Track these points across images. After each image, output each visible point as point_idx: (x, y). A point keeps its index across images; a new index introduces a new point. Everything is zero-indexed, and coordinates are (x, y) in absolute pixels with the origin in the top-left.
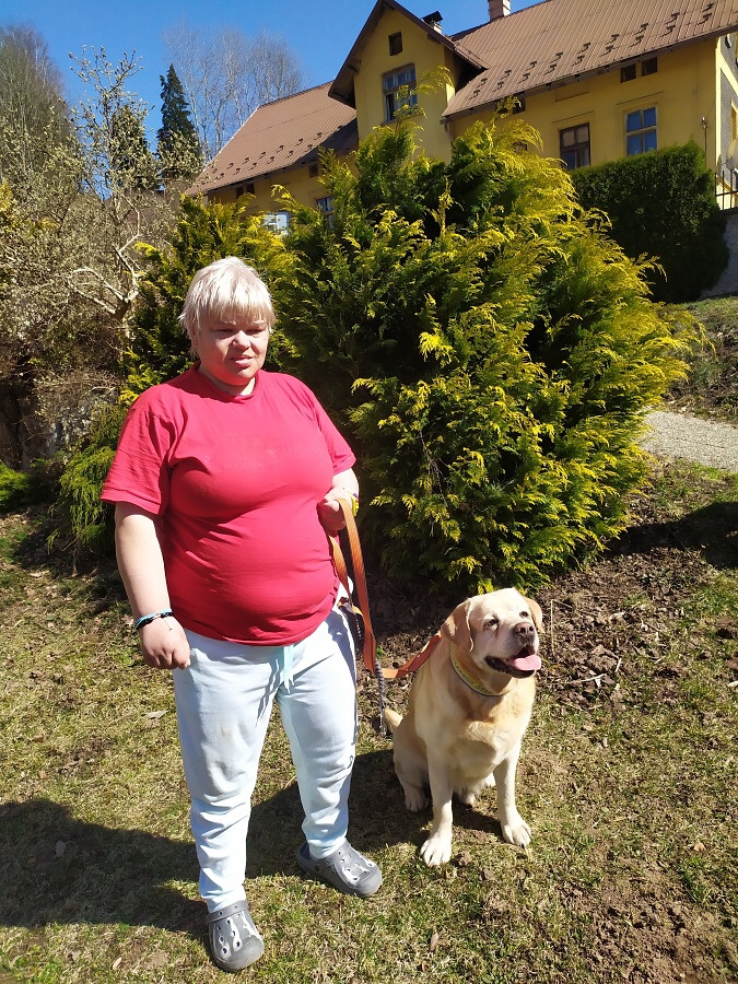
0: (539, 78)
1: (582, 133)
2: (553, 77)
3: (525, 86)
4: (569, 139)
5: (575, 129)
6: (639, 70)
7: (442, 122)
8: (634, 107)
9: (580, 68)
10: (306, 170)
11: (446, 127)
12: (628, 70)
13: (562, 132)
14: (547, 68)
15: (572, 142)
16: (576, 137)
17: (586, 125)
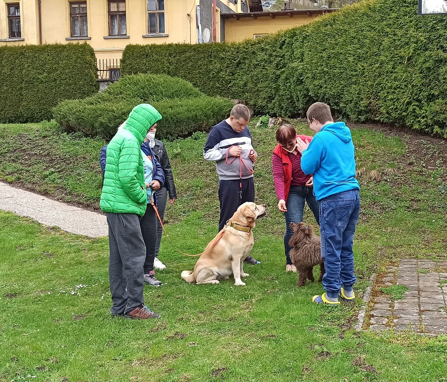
13: (109, 2)
15: (116, 10)
16: (118, 7)
17: (124, 1)
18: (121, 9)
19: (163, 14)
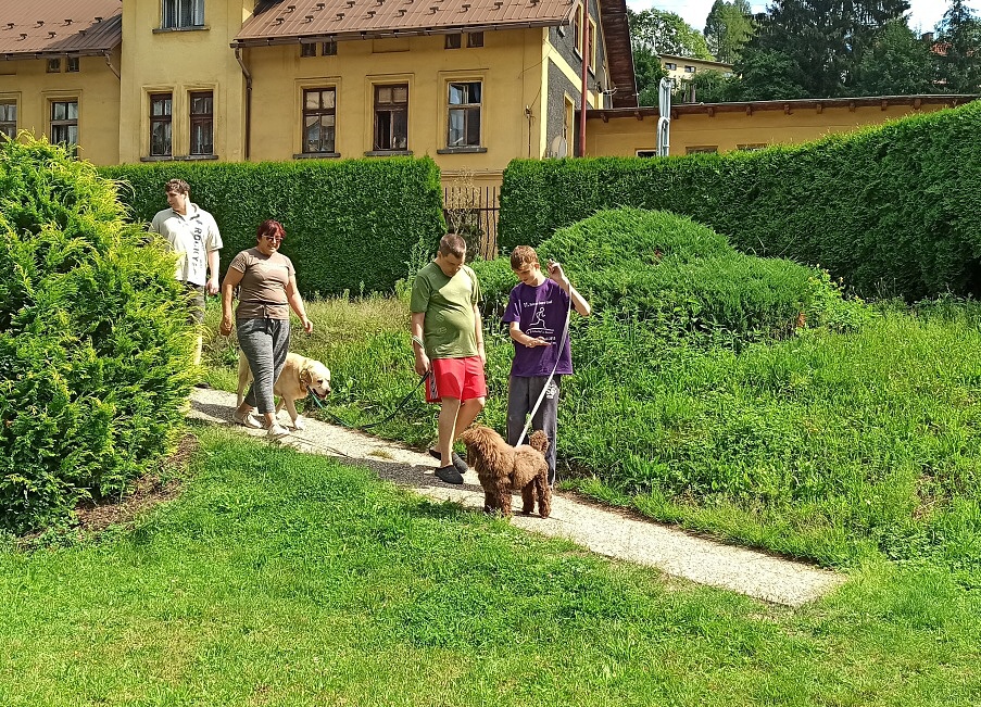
0: (354, 22)
1: (400, 93)
2: (369, 26)
3: (338, 28)
4: (385, 97)
5: (393, 87)
6: (464, 41)
7: (232, 46)
8: (458, 78)
9: (401, 24)
10: (43, 64)
11: (237, 53)
12: (453, 38)
13: (377, 88)
14: (365, 12)
15: (389, 102)
16: (393, 97)
17: (405, 86)
18: (399, 101)
19: (478, 110)
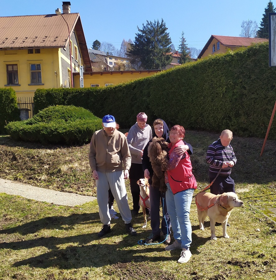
1: (15, 67)
2: (3, 46)
4: (10, 68)
5: (13, 65)
6: (34, 51)
8: (33, 63)
9: (13, 46)
12: (30, 50)
13: (7, 66)
14: (1, 42)
15: (12, 70)
16: (13, 68)
17: (17, 65)
18: (15, 70)
19: (40, 72)
